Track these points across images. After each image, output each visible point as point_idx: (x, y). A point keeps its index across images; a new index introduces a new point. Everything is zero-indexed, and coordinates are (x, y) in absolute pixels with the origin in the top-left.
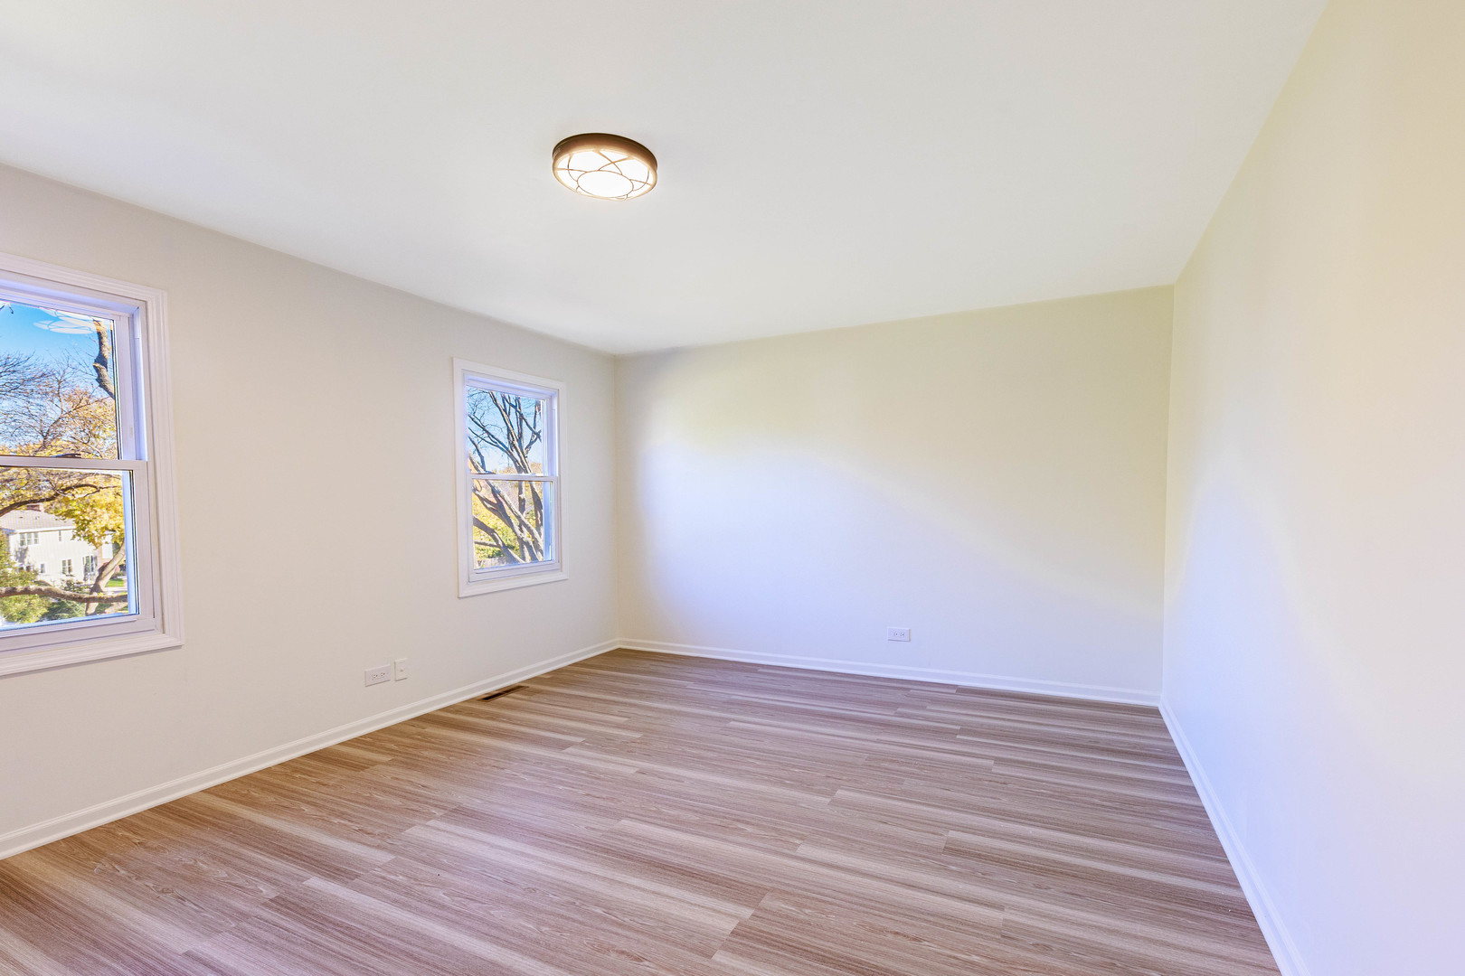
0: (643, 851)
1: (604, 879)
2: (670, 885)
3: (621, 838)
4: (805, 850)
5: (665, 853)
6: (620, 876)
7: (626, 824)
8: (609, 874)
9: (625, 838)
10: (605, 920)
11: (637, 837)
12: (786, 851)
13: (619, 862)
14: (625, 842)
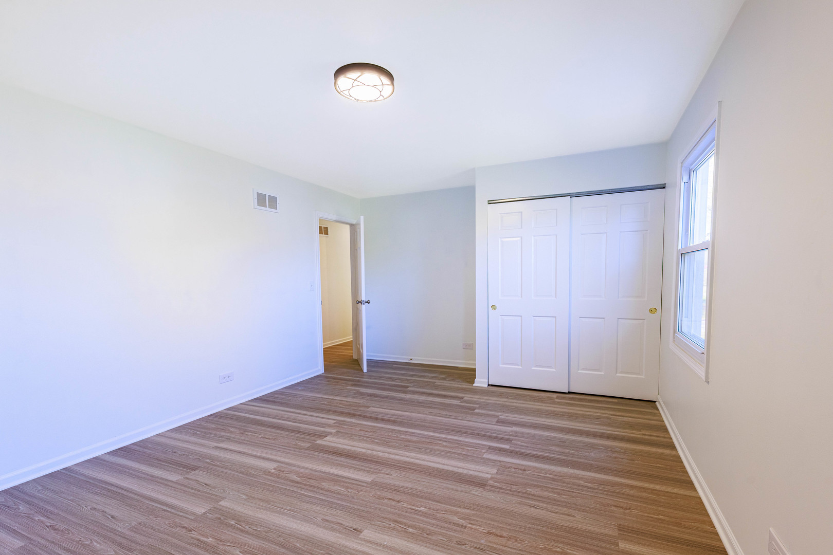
0: (358, 463)
1: (376, 451)
2: (346, 449)
3: (370, 469)
4: (270, 466)
5: (347, 462)
6: (370, 452)
7: (368, 478)
8: (374, 453)
9: (368, 469)
10: (374, 438)
11: (361, 470)
12: (283, 465)
13: (370, 457)
14: (368, 467)
